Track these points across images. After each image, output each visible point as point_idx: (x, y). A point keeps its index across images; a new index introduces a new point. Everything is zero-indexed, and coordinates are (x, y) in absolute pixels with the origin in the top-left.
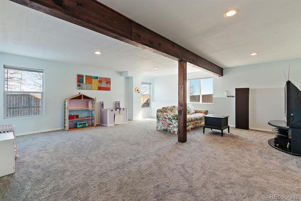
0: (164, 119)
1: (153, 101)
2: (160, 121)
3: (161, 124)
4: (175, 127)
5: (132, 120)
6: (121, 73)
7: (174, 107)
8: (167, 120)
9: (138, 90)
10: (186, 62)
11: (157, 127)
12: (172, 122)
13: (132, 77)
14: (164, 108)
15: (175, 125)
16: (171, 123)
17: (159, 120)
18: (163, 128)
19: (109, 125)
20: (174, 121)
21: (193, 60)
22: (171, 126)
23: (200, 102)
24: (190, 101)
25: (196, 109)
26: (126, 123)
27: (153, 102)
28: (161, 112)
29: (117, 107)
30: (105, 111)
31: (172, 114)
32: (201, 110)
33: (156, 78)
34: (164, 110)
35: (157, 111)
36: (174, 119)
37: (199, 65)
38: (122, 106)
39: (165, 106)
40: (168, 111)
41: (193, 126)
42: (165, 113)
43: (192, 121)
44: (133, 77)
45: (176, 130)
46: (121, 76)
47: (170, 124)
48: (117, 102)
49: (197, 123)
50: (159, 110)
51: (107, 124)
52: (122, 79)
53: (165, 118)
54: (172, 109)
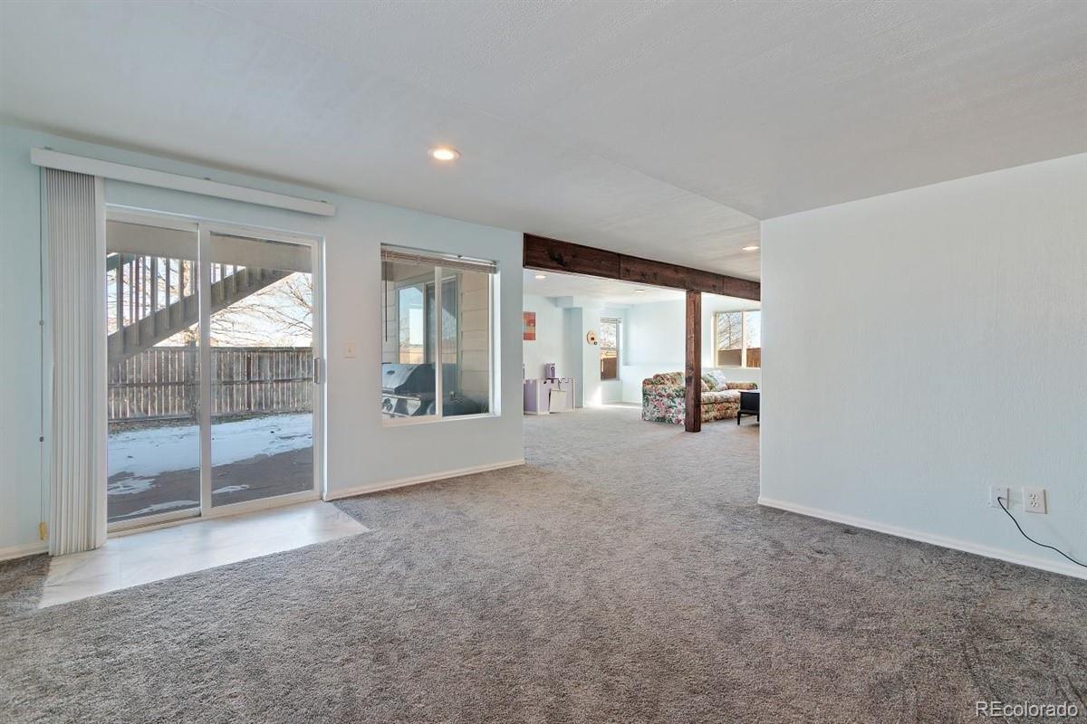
0: (658, 397)
1: (626, 364)
2: (651, 402)
3: (651, 407)
4: (680, 412)
5: (582, 407)
6: (555, 301)
7: (679, 374)
8: (665, 400)
9: (593, 339)
10: (699, 293)
11: (644, 415)
12: (674, 402)
13: (581, 309)
14: (657, 376)
15: (679, 407)
16: (673, 404)
17: (647, 400)
18: (656, 415)
19: (539, 412)
20: (677, 400)
21: (714, 286)
22: (673, 411)
23: (741, 365)
24: (719, 364)
25: (729, 382)
26: (571, 410)
27: (627, 367)
28: (652, 383)
29: (549, 374)
30: (531, 382)
31: (675, 387)
32: (741, 382)
33: (633, 306)
34: (659, 379)
35: (644, 382)
36: (678, 396)
37: (728, 292)
38: (558, 375)
39: (660, 373)
40: (666, 382)
41: (718, 414)
42: (660, 386)
43: (716, 402)
44: (584, 310)
45: (682, 417)
46: (556, 306)
47: (670, 407)
48: (548, 365)
49: (728, 409)
50: (649, 380)
51: (536, 410)
52: (557, 313)
53: (661, 396)
54: (673, 379)
